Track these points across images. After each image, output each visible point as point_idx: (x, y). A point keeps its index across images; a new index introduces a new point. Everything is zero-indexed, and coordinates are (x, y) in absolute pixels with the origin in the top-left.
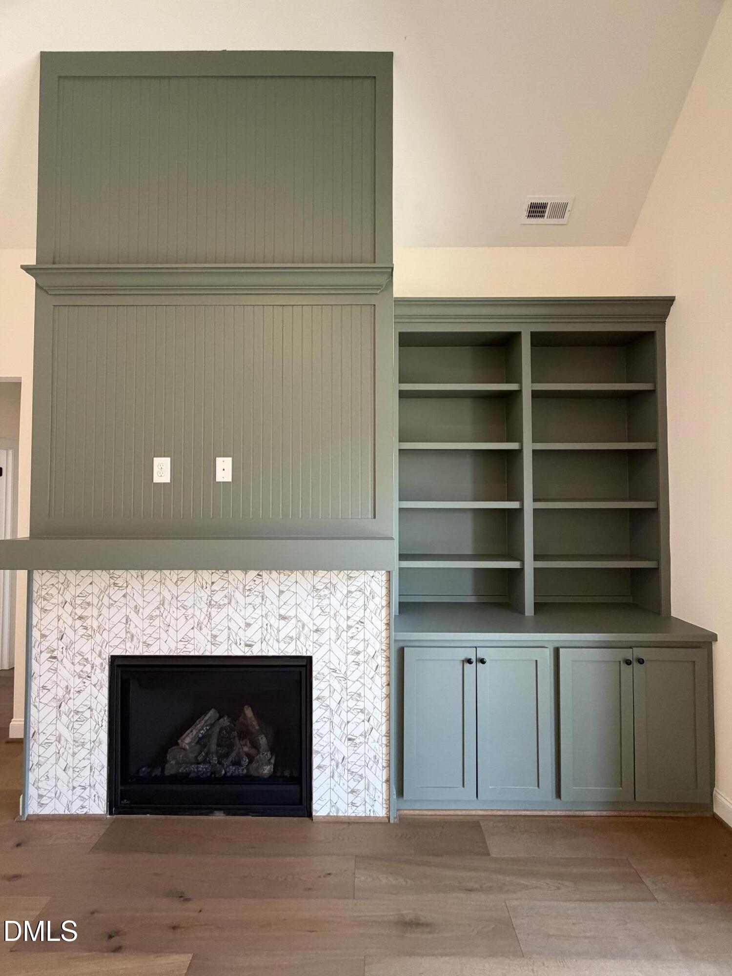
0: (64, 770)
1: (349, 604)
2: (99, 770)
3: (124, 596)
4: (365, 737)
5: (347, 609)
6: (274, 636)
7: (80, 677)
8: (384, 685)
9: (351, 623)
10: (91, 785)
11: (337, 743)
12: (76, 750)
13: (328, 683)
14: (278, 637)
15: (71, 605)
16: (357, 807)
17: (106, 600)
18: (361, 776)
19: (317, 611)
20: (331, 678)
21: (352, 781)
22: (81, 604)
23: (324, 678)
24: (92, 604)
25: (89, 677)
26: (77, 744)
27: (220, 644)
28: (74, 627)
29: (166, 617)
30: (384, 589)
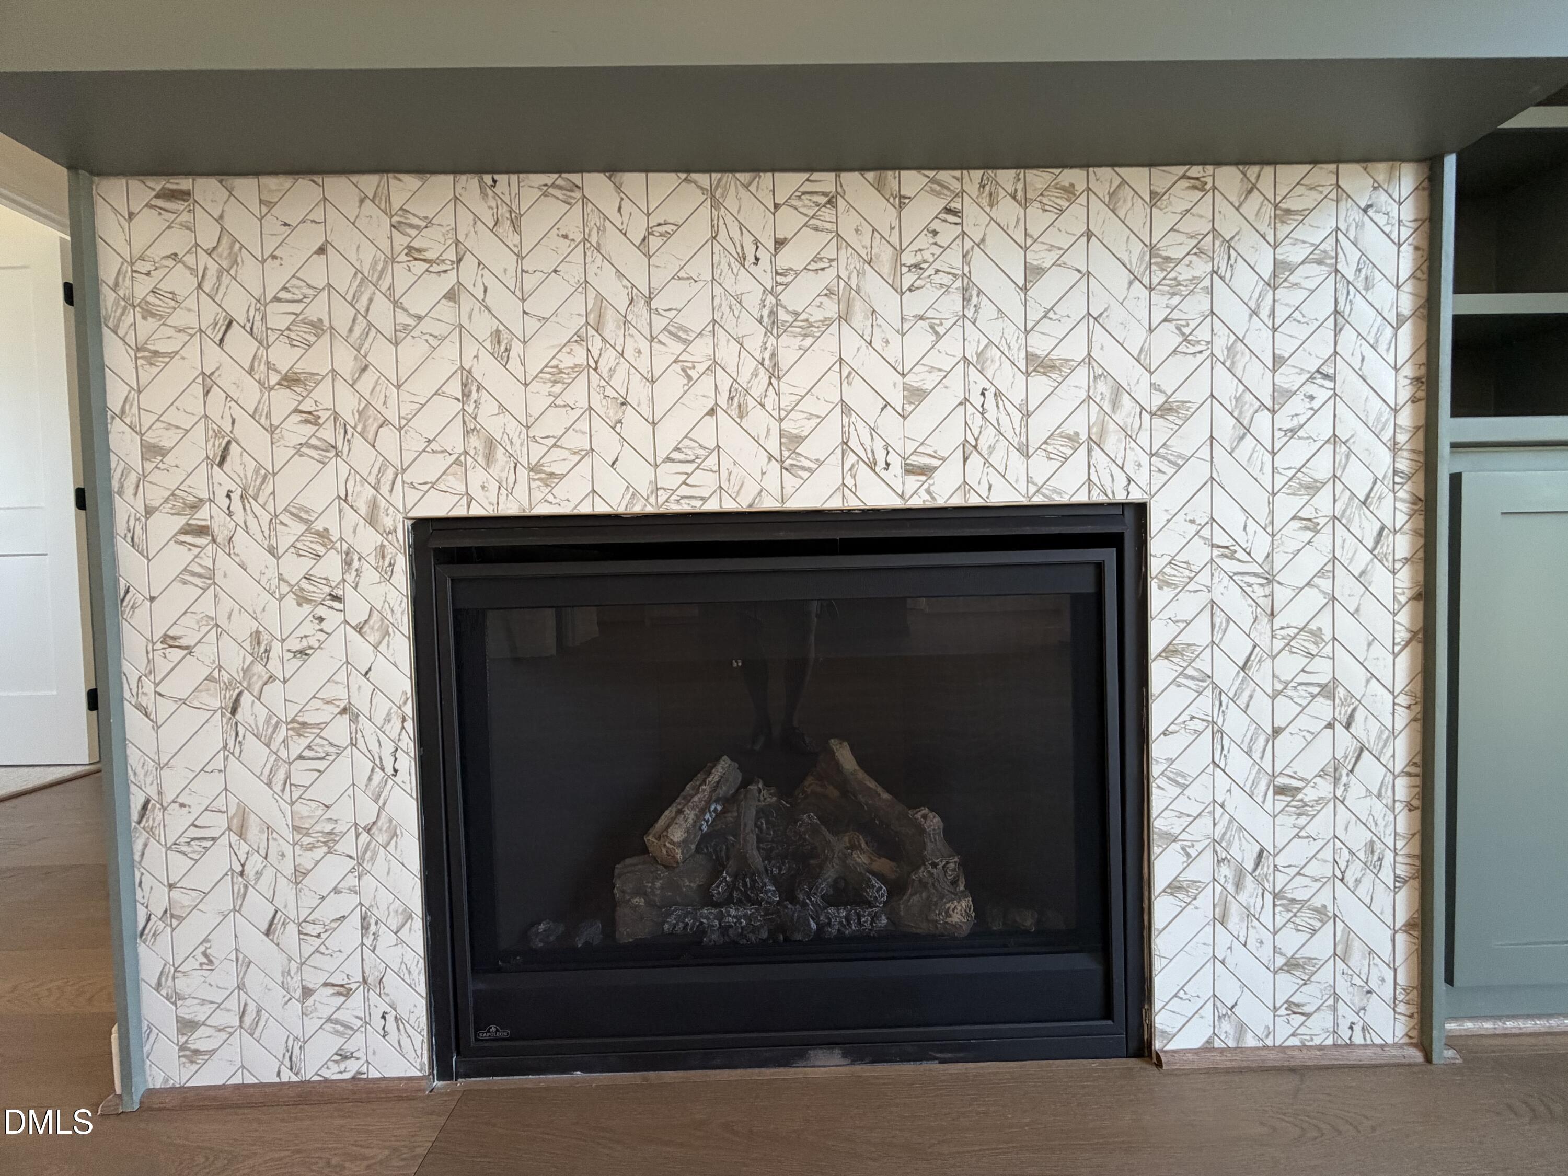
0: (268, 933)
1: (1282, 313)
2: (394, 928)
3: (451, 296)
4: (1336, 780)
5: (1275, 330)
6: (1009, 434)
7: (302, 599)
8: (1403, 599)
9: (1288, 378)
10: (370, 980)
11: (1239, 805)
12: (306, 861)
13: (1204, 597)
14: (1024, 439)
15: (251, 333)
16: (1308, 1015)
17: (382, 312)
18: (1321, 911)
19: (1168, 338)
20: (1216, 580)
21: (1289, 931)
22: (288, 329)
23: (1191, 579)
24: (332, 328)
25: (336, 598)
26: (306, 840)
27: (814, 466)
28: (268, 415)
29: (612, 371)
30: (1407, 252)
